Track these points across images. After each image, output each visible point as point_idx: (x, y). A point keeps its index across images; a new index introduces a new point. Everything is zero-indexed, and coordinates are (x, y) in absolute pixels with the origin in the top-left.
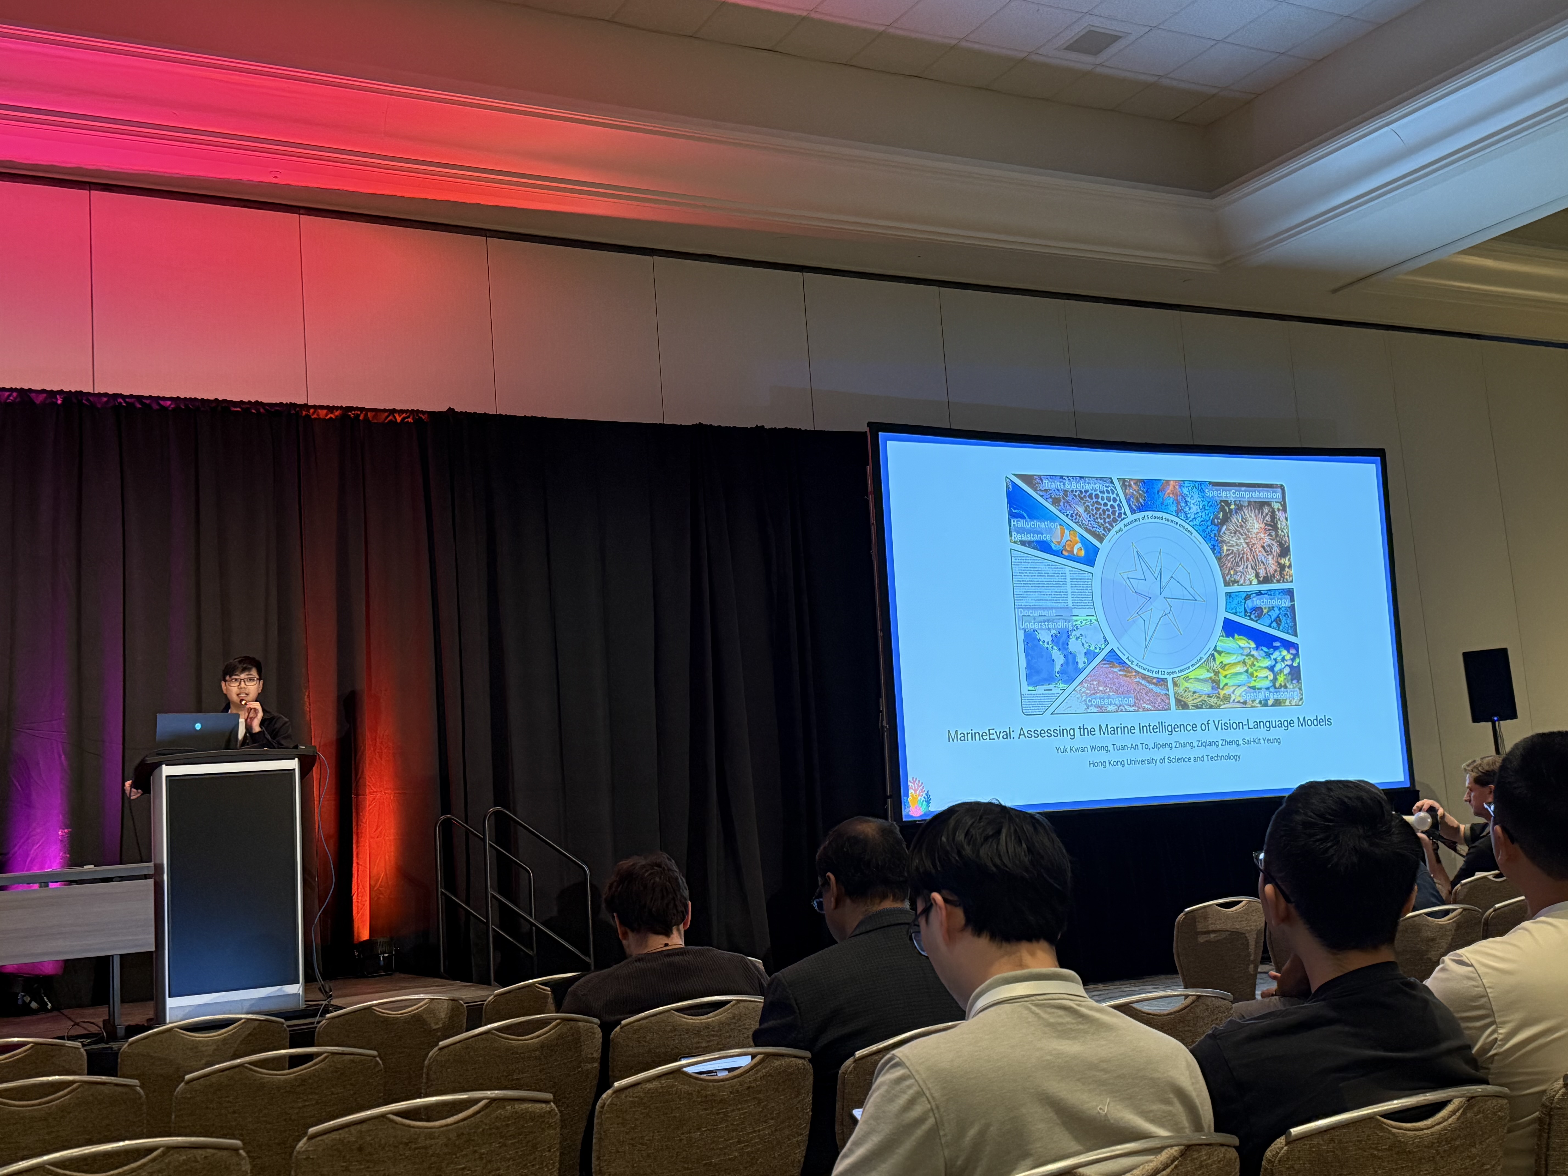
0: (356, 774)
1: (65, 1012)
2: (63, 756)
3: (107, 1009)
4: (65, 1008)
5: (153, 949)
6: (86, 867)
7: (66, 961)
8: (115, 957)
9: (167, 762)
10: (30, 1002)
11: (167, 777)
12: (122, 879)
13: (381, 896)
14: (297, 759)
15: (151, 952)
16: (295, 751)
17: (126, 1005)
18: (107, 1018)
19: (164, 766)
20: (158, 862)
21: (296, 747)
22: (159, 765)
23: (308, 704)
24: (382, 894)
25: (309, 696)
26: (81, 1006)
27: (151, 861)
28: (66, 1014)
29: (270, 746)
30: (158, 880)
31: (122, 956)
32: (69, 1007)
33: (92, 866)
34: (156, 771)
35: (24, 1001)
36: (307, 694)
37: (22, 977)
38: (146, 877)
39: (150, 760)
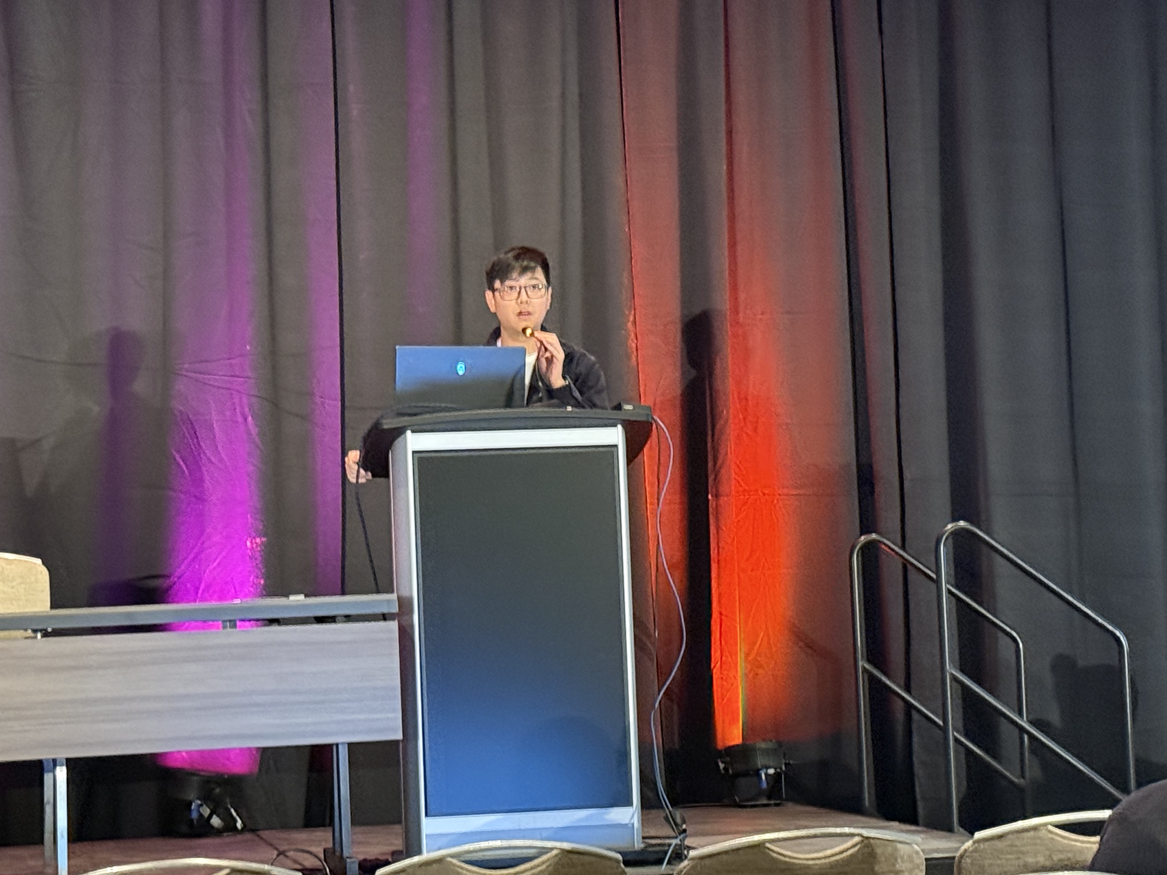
0: (715, 459)
1: (265, 834)
2: (250, 418)
3: (330, 834)
4: (263, 830)
5: (399, 736)
6: (292, 598)
7: (265, 750)
8: (340, 747)
9: (413, 428)
10: (210, 817)
11: (414, 452)
12: (348, 618)
13: (760, 671)
14: (620, 427)
15: (396, 743)
16: (615, 414)
17: (358, 829)
18: (330, 845)
19: (409, 433)
20: (404, 593)
21: (618, 407)
22: (399, 432)
23: (633, 335)
24: (760, 666)
25: (635, 322)
26: (285, 826)
27: (392, 592)
28: (264, 837)
29: (578, 405)
30: (404, 623)
31: (350, 745)
32: (270, 827)
33: (301, 597)
34: (398, 442)
35: (201, 815)
36: (631, 318)
37: (198, 775)
38: (384, 617)
39: (388, 424)
